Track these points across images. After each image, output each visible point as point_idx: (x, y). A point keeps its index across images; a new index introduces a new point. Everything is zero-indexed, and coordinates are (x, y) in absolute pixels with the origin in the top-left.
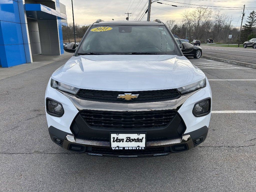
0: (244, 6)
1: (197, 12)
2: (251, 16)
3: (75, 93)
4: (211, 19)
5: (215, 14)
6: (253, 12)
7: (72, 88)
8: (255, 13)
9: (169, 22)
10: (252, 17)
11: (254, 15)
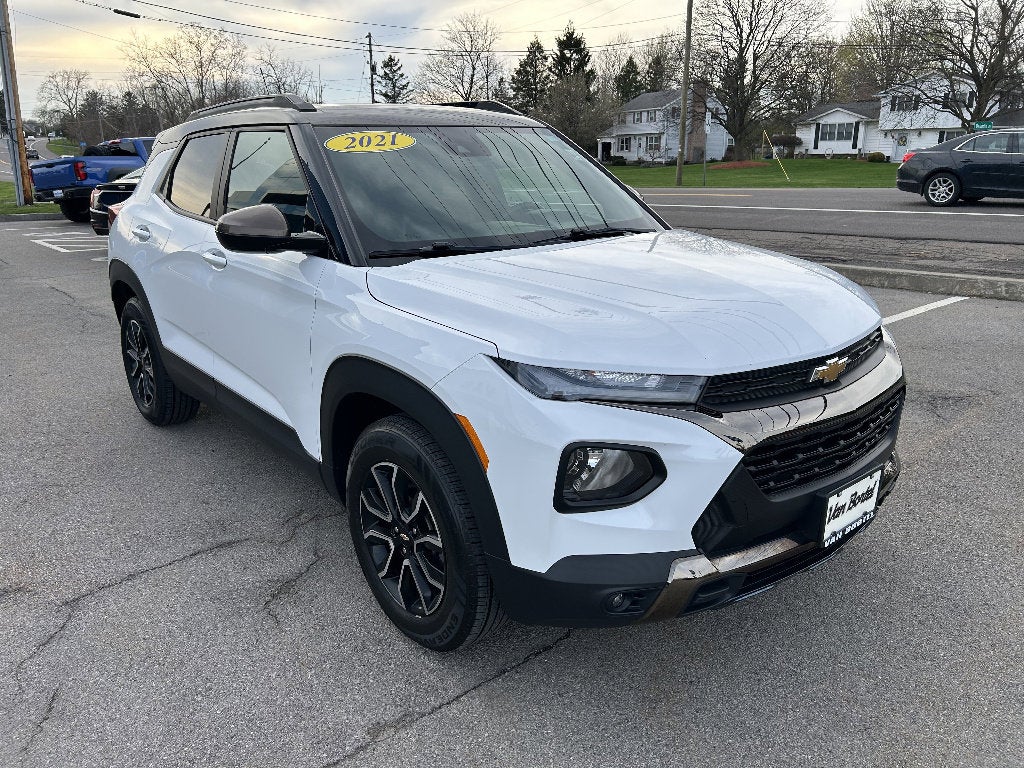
0: (369, 36)
1: (185, 45)
2: (386, 74)
3: (692, 395)
4: (245, 76)
5: (259, 56)
6: (391, 59)
7: (652, 383)
8: (396, 65)
9: (58, 79)
10: (391, 75)
11: (395, 71)
